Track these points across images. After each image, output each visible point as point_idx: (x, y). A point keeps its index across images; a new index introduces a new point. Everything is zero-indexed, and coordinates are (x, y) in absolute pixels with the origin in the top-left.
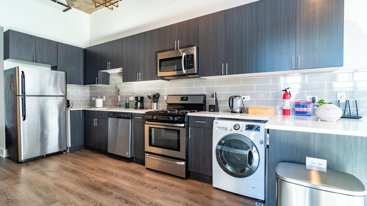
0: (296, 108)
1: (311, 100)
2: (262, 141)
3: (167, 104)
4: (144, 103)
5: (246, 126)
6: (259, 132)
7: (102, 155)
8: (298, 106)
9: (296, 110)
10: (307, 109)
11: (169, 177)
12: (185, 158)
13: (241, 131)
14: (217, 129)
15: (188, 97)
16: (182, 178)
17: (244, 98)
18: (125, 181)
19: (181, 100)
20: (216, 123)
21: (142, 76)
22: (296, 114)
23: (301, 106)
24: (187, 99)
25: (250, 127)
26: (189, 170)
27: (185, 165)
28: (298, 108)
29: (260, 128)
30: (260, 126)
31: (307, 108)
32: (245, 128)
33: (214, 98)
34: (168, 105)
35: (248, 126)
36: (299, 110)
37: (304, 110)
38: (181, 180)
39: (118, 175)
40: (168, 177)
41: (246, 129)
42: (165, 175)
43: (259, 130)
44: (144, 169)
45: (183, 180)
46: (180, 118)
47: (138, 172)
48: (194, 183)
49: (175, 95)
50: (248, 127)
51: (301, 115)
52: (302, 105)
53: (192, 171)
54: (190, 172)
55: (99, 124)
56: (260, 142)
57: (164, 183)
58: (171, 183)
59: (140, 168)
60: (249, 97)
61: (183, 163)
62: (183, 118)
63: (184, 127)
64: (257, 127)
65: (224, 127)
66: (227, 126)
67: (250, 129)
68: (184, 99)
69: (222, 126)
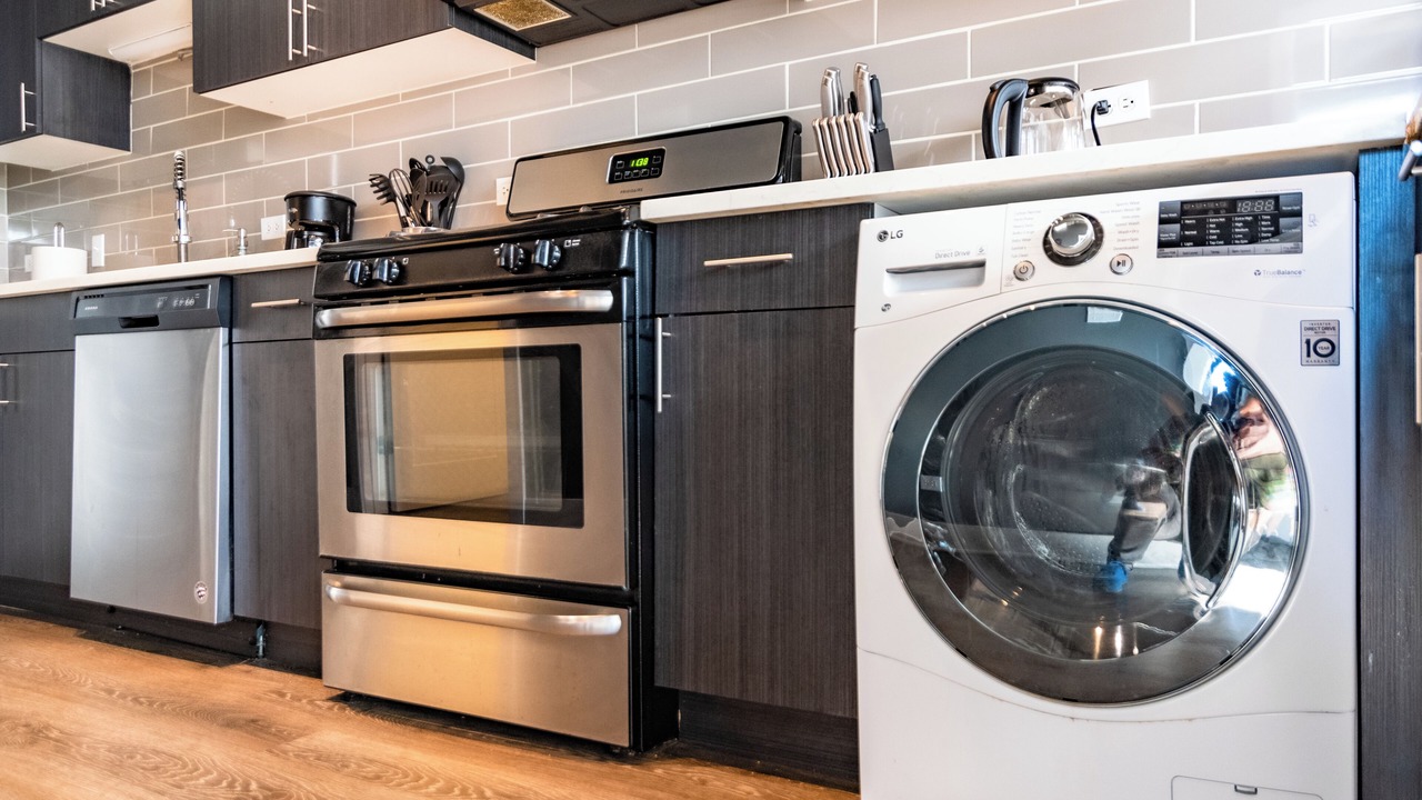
2: (1329, 335)
5: (1162, 221)
6: (1298, 250)
7: (37, 625)
11: (497, 749)
12: (620, 580)
13: (1116, 267)
14: (890, 286)
15: (661, 153)
16: (604, 751)
17: (1100, 109)
18: (113, 782)
19: (612, 181)
21: (321, 22)
24: (655, 167)
25: (1201, 225)
26: (660, 682)
27: (625, 636)
29: (1299, 214)
30: (1298, 198)
32: (1150, 232)
33: (860, 116)
35: (1184, 213)
38: (591, 766)
39: (79, 744)
40: (493, 747)
41: (1162, 244)
42: (471, 733)
43: (1296, 237)
44: (311, 702)
45: (608, 767)
46: (576, 242)
47: (253, 721)
48: (703, 782)
50: (1184, 227)
53: (687, 686)
54: (672, 697)
55: (16, 398)
56: (1310, 348)
57: (440, 791)
58: (502, 788)
59: (282, 695)
60: (1140, 90)
61: (610, 622)
62: (602, 239)
63: (611, 316)
64: (1270, 206)
65: (958, 254)
66: (981, 251)
67: (1200, 241)
68: (635, 168)
69: (940, 256)
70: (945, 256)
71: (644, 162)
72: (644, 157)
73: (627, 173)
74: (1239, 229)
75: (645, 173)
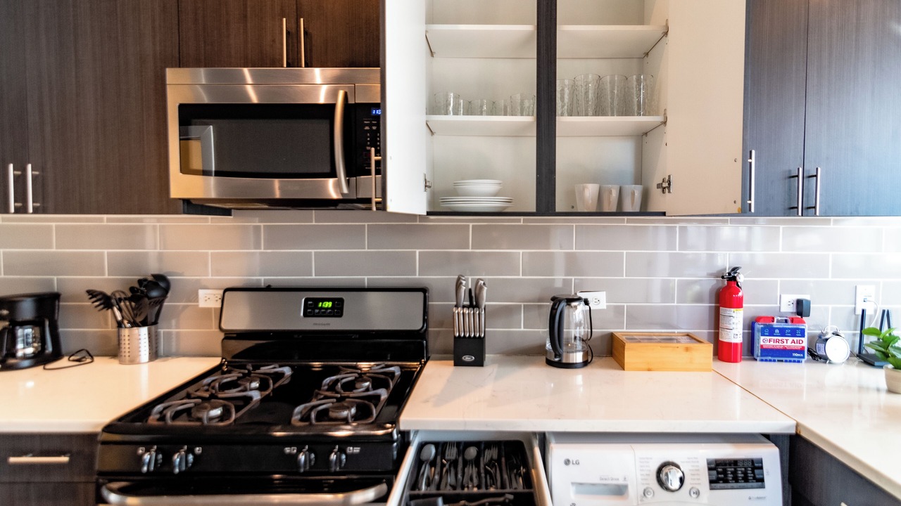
0: (762, 338)
1: (792, 309)
3: (222, 336)
4: (60, 323)
5: (710, 469)
8: (767, 332)
9: (762, 343)
10: (793, 342)
13: (692, 493)
15: (341, 301)
19: (305, 315)
20: (567, 462)
21: (44, 185)
22: (764, 358)
23: (777, 331)
24: (338, 309)
28: (768, 338)
29: (762, 468)
31: (795, 339)
33: (480, 310)
34: (226, 338)
35: (717, 465)
36: (772, 343)
37: (785, 344)
41: (711, 482)
43: (762, 480)
49: (269, 288)
50: (718, 473)
51: (774, 361)
52: (779, 329)
60: (602, 296)
64: (750, 464)
65: (612, 479)
66: (625, 479)
67: (726, 481)
68: (322, 308)
69: (602, 479)
70: (606, 479)
71: (328, 304)
72: (329, 302)
73: (317, 311)
74: (740, 475)
75: (330, 312)
